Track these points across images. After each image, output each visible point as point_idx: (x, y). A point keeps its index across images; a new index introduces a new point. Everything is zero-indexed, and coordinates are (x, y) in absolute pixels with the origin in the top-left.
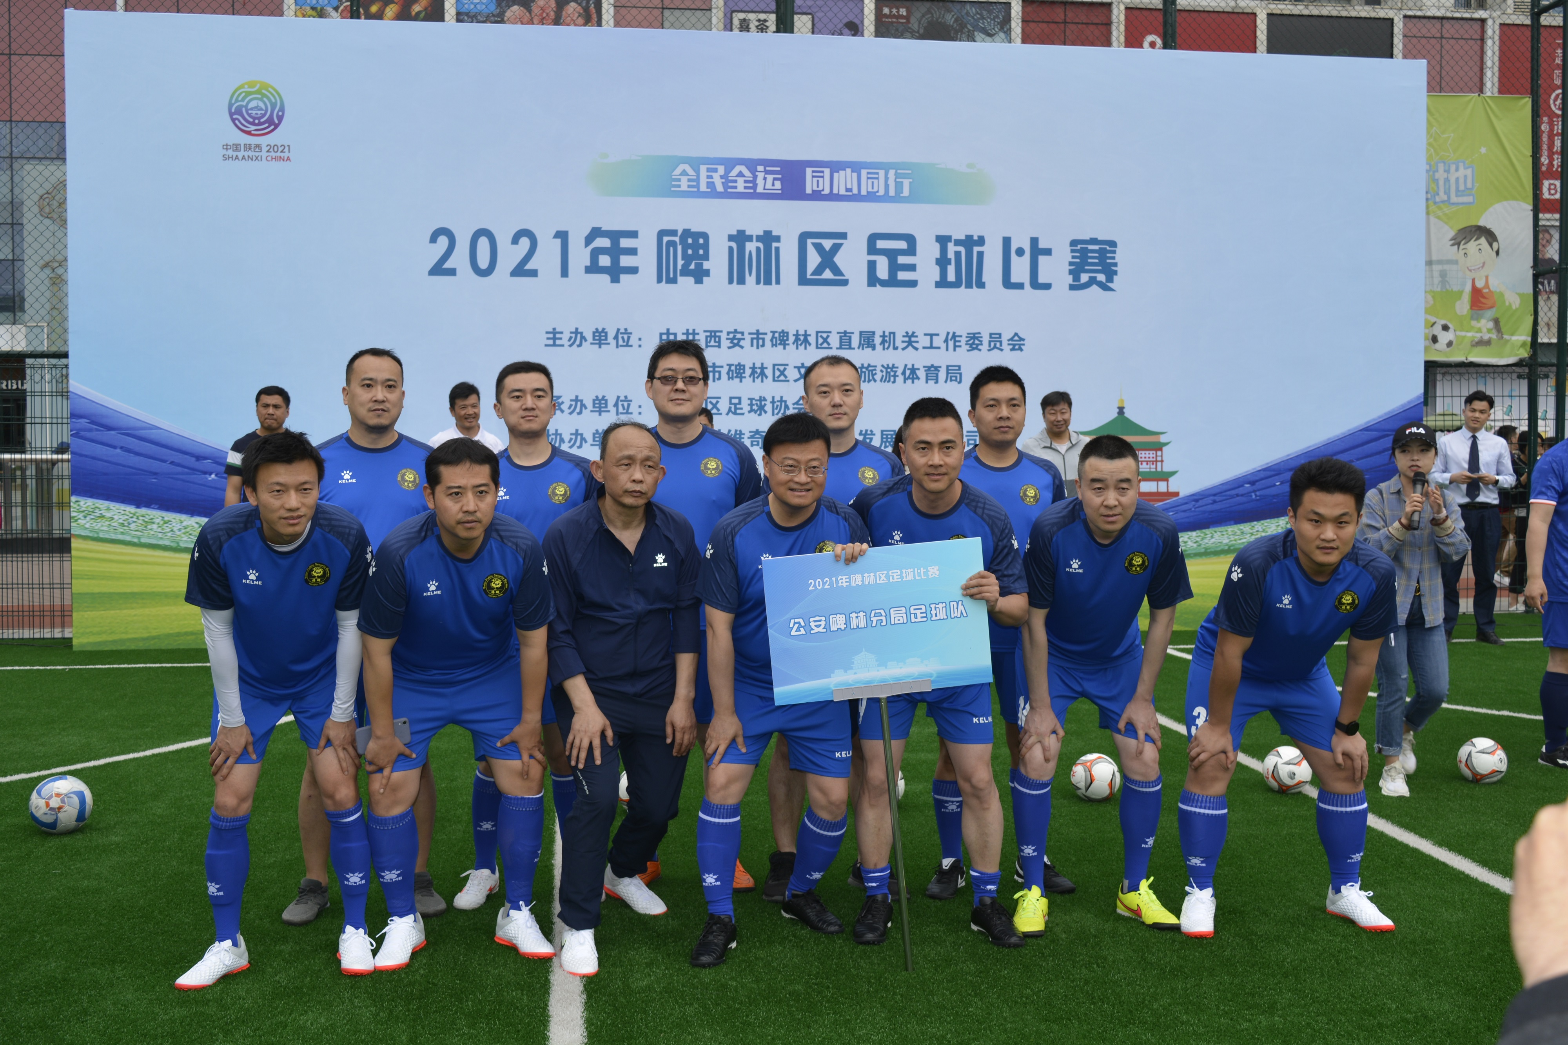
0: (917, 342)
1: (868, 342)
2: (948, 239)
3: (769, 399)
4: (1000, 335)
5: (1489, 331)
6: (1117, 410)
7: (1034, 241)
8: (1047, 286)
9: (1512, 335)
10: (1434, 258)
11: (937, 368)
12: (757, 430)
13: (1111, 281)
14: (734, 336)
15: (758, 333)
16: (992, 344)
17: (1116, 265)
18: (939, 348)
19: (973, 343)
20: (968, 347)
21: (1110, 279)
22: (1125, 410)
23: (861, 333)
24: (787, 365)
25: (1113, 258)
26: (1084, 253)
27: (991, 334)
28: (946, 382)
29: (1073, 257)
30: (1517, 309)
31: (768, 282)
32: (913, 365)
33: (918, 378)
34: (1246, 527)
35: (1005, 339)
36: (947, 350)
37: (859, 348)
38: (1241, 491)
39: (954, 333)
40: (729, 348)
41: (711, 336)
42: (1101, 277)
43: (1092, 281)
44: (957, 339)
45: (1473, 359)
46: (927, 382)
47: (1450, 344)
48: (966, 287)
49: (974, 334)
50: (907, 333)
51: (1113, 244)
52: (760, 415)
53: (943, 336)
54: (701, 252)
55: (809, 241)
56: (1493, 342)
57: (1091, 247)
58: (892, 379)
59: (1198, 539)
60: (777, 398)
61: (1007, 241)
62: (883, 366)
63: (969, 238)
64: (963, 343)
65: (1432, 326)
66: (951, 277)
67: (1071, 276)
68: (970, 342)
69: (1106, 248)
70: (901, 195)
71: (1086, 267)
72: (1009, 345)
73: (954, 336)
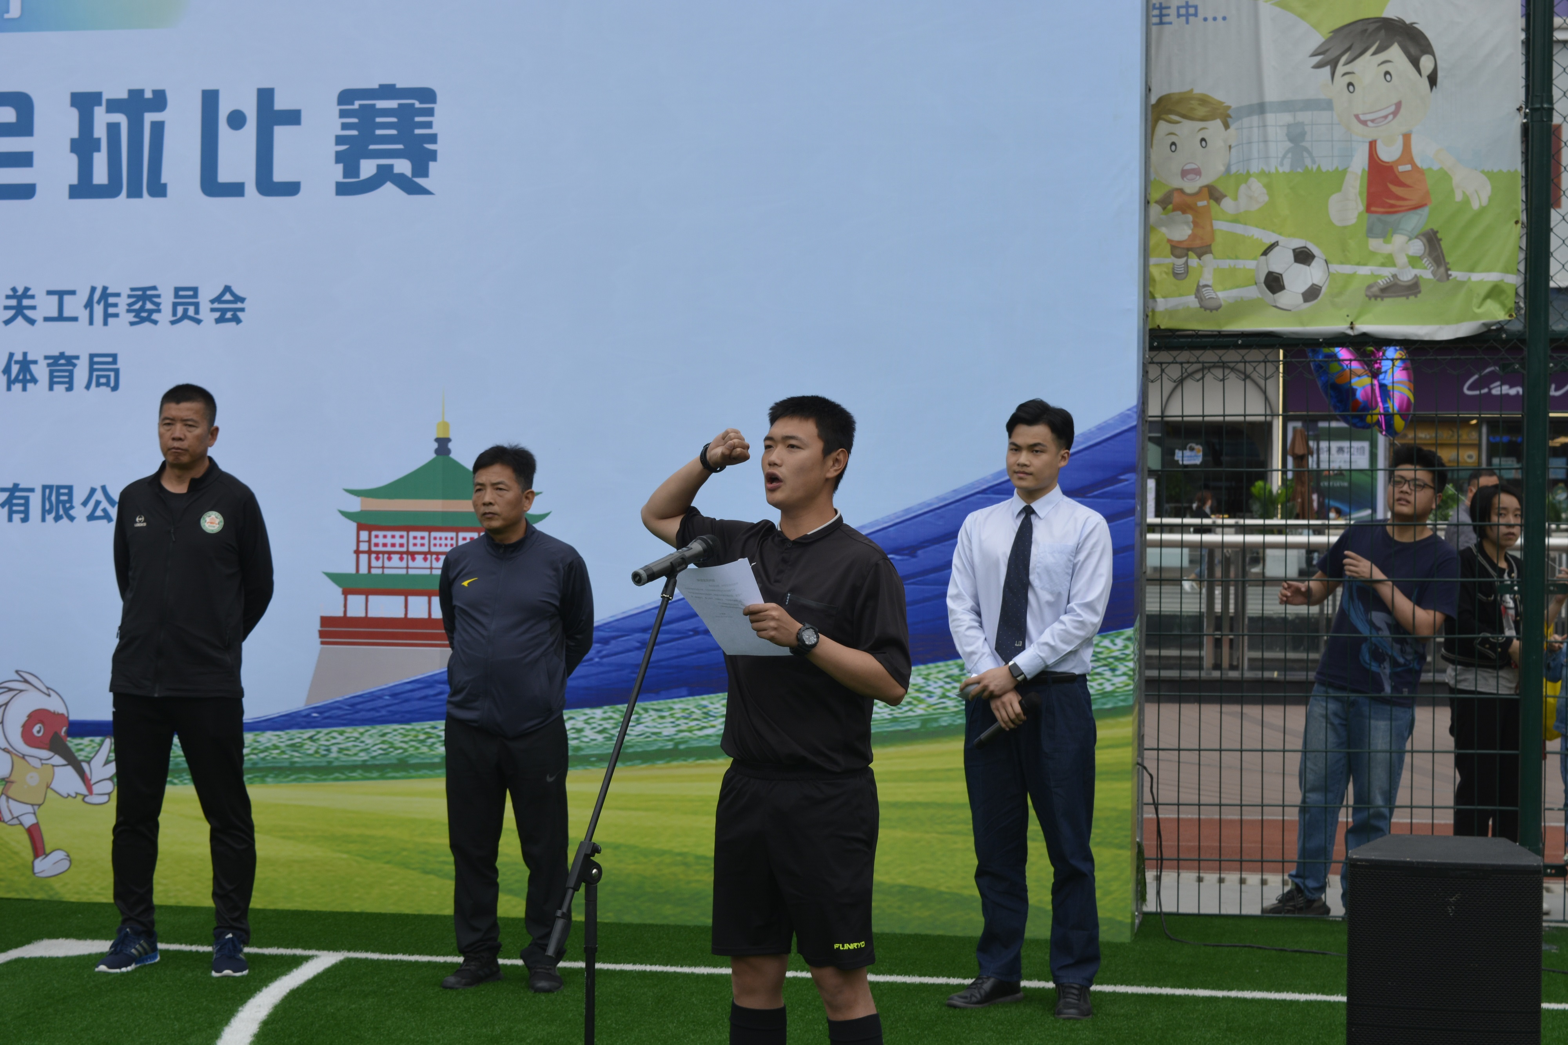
0: (33, 308)
2: (93, 99)
4: (195, 290)
5: (1413, 261)
6: (435, 445)
7: (265, 96)
8: (291, 189)
9: (1472, 270)
10: (1271, 95)
11: (71, 360)
13: (425, 174)
16: (180, 310)
17: (433, 139)
18: (75, 319)
19: (142, 309)
20: (131, 317)
21: (421, 170)
22: (451, 445)
25: (429, 125)
26: (367, 116)
27: (177, 290)
28: (88, 387)
29: (345, 126)
30: (1483, 210)
32: (25, 354)
33: (34, 380)
35: (205, 298)
36: (91, 322)
39: (105, 289)
42: (403, 166)
43: (384, 175)
44: (111, 300)
45: (1363, 327)
46: (51, 388)
47: (1312, 293)
49: (144, 289)
50: (14, 290)
51: (428, 95)
53: (83, 296)
56: (1423, 288)
57: (381, 104)
61: (210, 99)
63: (136, 95)
64: (122, 309)
65: (1265, 253)
66: (100, 176)
67: (340, 167)
68: (137, 306)
69: (413, 104)
70: (6, 16)
71: (372, 147)
72: (213, 310)
73: (105, 294)
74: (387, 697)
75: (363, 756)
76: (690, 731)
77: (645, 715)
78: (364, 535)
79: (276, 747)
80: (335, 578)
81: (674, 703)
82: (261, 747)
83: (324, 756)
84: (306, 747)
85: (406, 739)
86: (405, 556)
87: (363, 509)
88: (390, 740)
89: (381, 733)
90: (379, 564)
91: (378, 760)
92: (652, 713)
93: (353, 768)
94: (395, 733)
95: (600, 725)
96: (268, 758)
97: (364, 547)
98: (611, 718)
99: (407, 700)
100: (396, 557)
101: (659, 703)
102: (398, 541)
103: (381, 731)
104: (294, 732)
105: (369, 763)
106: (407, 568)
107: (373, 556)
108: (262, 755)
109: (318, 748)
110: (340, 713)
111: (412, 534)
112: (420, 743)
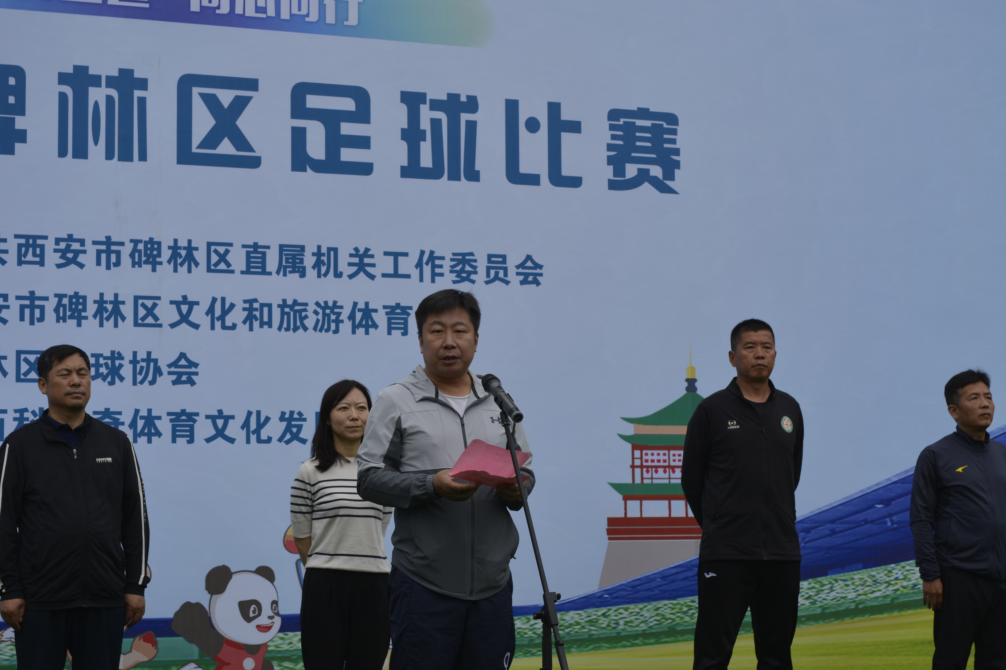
0: (373, 265)
1: (294, 263)
2: (419, 98)
3: (128, 357)
4: (504, 257)
6: (686, 384)
7: (554, 109)
8: (575, 182)
11: (403, 310)
12: (107, 410)
13: (672, 178)
14: (68, 246)
15: (108, 241)
16: (492, 272)
17: (677, 152)
18: (408, 276)
19: (462, 270)
20: (453, 277)
21: (669, 175)
22: (697, 384)
23: (281, 247)
24: (159, 298)
25: (674, 141)
26: (630, 131)
27: (490, 256)
29: (613, 137)
31: (126, 156)
32: (367, 304)
33: (375, 326)
34: (879, 573)
35: (511, 264)
36: (421, 280)
37: (278, 273)
38: (870, 515)
39: (432, 253)
40: (59, 266)
41: (27, 245)
42: (656, 171)
43: (643, 177)
44: (437, 262)
46: (389, 333)
48: (450, 178)
49: (464, 255)
50: (356, 249)
51: (672, 119)
52: (112, 383)
53: (414, 258)
54: (12, 100)
55: (196, 91)
57: (640, 123)
58: (333, 326)
59: (812, 593)
60: (142, 355)
61: (512, 107)
62: (317, 304)
63: (453, 98)
64: (446, 270)
66: (426, 160)
67: (611, 167)
68: (458, 268)
69: (662, 125)
70: (346, 23)
71: (633, 155)
72: (518, 274)
73: (432, 257)
74: (659, 580)
75: (643, 627)
76: (865, 595)
77: (836, 585)
78: (637, 453)
79: (578, 623)
80: (617, 487)
81: (854, 574)
82: (566, 624)
83: (614, 628)
84: (600, 622)
85: (673, 612)
86: (667, 469)
87: (636, 433)
88: (662, 613)
89: (655, 608)
90: (649, 475)
91: (654, 629)
92: (840, 582)
93: (636, 636)
94: (665, 607)
95: (807, 593)
96: (572, 632)
97: (637, 462)
98: (814, 588)
99: (673, 581)
100: (661, 470)
101: (845, 575)
102: (662, 458)
103: (655, 606)
104: (591, 611)
105: (647, 632)
106: (670, 478)
107: (645, 469)
108: (567, 631)
109: (610, 623)
110: (625, 593)
111: (672, 452)
112: (683, 614)
